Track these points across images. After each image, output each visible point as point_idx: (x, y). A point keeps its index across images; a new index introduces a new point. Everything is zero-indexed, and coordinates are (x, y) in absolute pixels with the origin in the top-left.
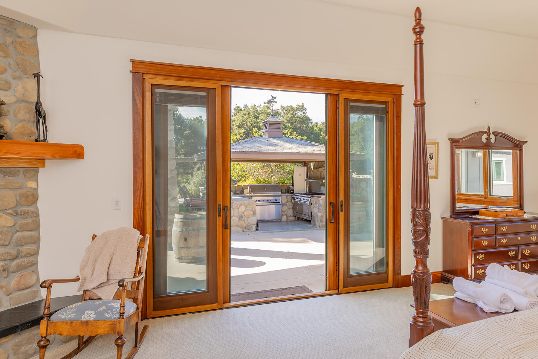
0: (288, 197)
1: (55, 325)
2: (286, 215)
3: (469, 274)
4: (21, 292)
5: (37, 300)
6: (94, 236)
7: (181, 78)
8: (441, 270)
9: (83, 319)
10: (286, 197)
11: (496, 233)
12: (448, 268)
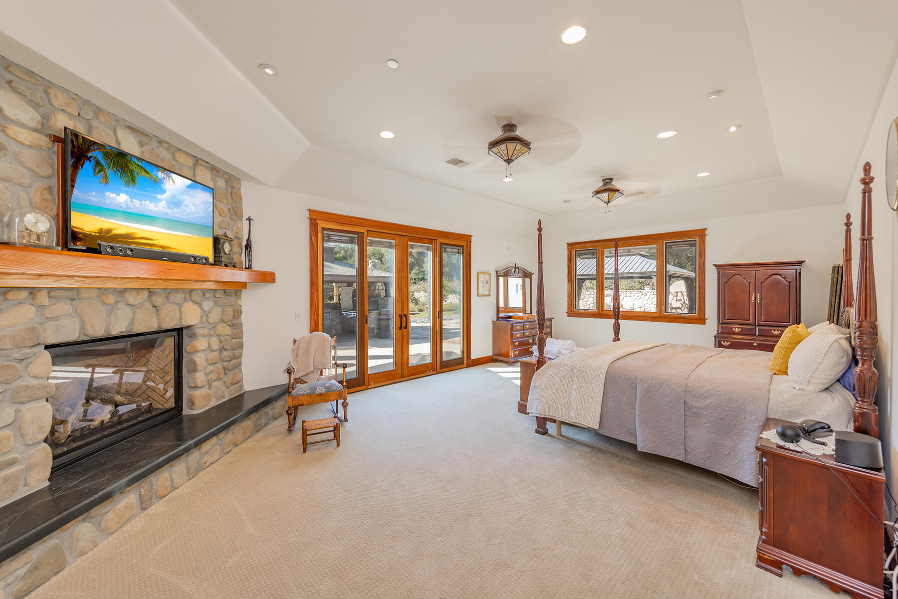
0: (338, 313)
1: (298, 399)
2: (335, 329)
3: (511, 354)
4: (235, 386)
5: (242, 392)
6: (295, 341)
7: (342, 224)
8: (492, 355)
9: (317, 393)
10: (335, 313)
11: (524, 328)
12: (496, 353)
